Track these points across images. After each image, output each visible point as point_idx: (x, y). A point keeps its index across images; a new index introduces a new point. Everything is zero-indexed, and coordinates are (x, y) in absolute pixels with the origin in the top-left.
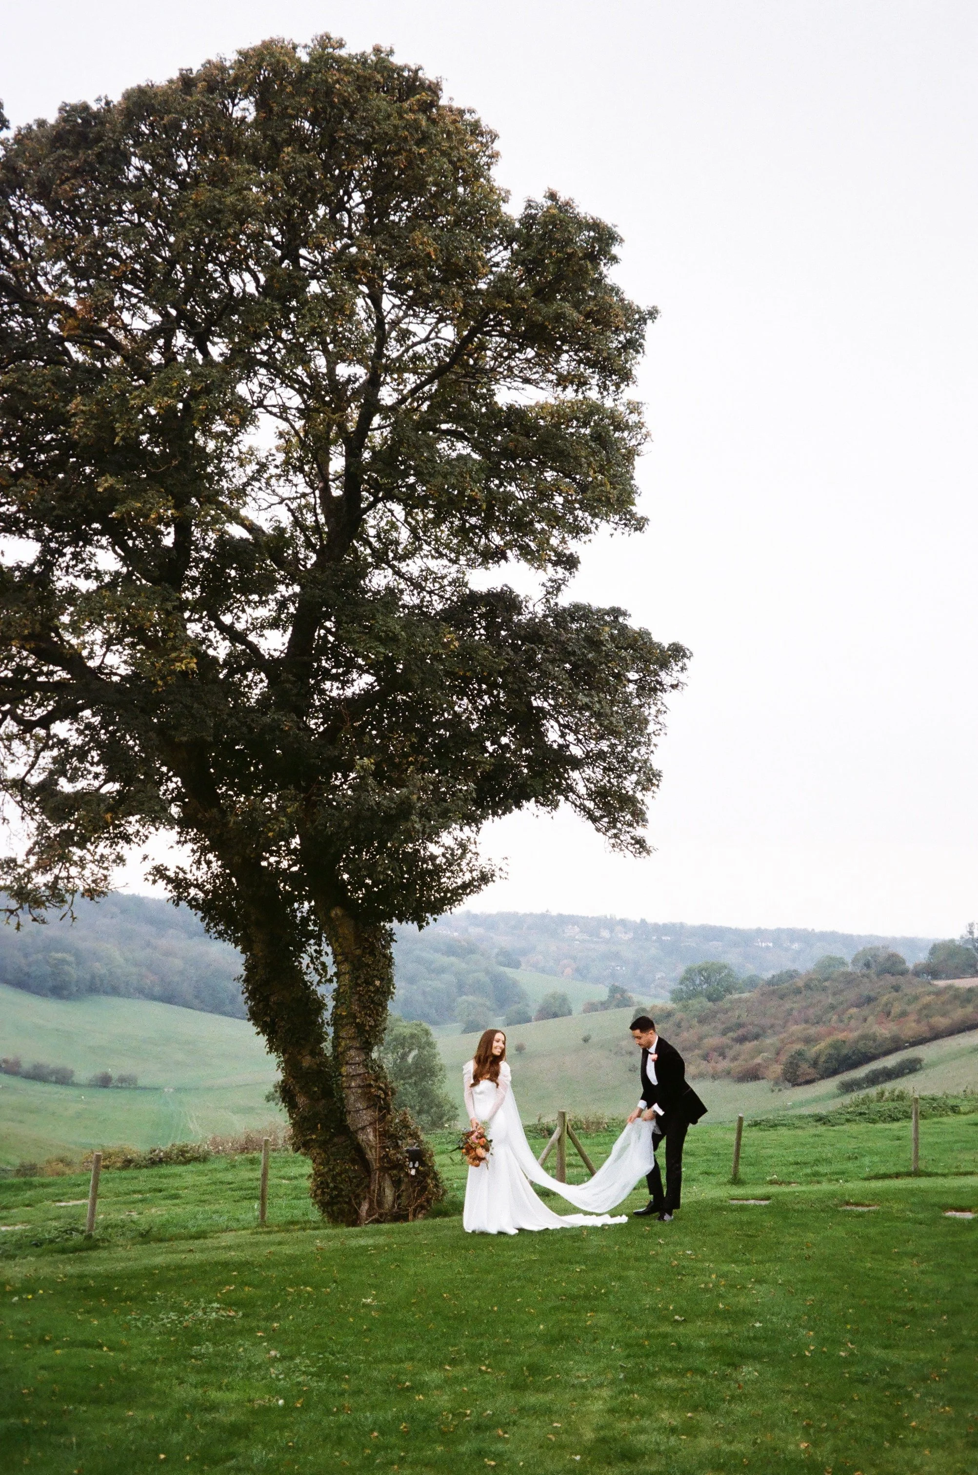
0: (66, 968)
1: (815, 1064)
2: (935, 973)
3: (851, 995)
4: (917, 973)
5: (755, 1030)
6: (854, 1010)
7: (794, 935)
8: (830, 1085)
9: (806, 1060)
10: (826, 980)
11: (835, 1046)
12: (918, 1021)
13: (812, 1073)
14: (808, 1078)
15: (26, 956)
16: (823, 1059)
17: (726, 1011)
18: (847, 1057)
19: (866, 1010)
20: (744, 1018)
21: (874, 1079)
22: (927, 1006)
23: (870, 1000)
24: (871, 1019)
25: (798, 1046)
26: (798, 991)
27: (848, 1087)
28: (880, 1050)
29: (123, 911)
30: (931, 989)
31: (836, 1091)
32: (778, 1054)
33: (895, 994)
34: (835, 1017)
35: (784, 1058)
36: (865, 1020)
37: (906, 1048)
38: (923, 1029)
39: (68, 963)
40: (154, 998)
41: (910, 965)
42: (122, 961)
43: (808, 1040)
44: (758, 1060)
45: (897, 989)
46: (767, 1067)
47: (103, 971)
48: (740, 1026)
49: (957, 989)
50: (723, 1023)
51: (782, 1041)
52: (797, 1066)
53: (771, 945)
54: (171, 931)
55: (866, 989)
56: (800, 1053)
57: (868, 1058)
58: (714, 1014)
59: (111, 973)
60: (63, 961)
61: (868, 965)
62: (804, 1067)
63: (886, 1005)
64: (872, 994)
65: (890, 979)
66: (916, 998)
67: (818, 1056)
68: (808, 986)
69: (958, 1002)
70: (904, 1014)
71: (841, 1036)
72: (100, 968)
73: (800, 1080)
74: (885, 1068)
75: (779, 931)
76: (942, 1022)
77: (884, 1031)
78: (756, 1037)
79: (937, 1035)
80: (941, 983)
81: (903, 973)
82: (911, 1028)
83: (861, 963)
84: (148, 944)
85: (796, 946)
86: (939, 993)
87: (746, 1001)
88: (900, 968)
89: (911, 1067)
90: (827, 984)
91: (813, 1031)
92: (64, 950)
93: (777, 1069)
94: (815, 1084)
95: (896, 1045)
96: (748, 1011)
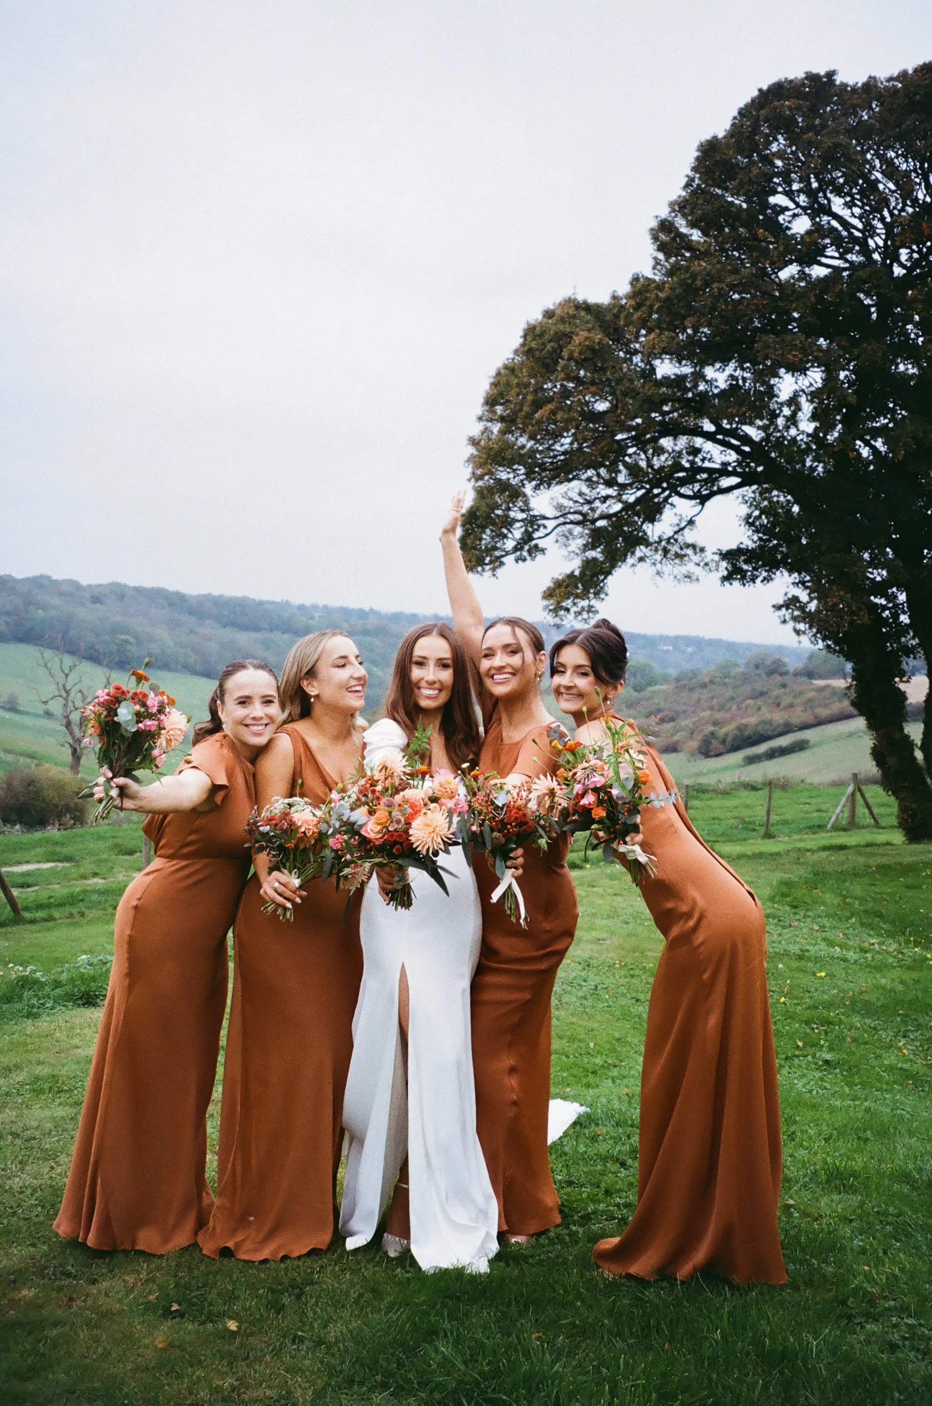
0: (129, 647)
1: (723, 742)
2: (810, 675)
3: (747, 689)
4: (796, 674)
5: (671, 714)
6: (750, 701)
7: (689, 641)
8: (737, 757)
9: (716, 738)
10: (725, 678)
11: (740, 729)
12: (805, 711)
13: (722, 748)
14: (718, 752)
15: (97, 635)
16: (730, 738)
17: (648, 699)
18: (749, 737)
19: (759, 702)
20: (662, 705)
21: (771, 755)
22: (810, 700)
23: (762, 694)
24: (763, 708)
25: (711, 728)
26: (704, 686)
27: (752, 760)
28: (776, 732)
29: (171, 604)
30: (813, 687)
31: (742, 763)
32: (692, 733)
33: (782, 690)
34: (735, 707)
35: (699, 737)
36: (759, 709)
37: (795, 731)
38: (807, 717)
39: (130, 643)
40: (194, 672)
41: (791, 669)
42: (172, 644)
43: (716, 723)
44: (676, 738)
45: (784, 686)
46: (684, 743)
47: (158, 651)
48: (659, 711)
49: (834, 688)
50: (646, 708)
51: (694, 723)
52: (711, 743)
53: (671, 648)
54: (208, 622)
55: (759, 686)
56: (713, 734)
57: (764, 738)
58: (639, 701)
59: (163, 651)
60: (127, 641)
61: (757, 667)
62: (715, 743)
63: (776, 698)
64: (765, 689)
65: (778, 679)
66: (801, 693)
67: (726, 735)
68: (711, 682)
69: (836, 698)
70: (791, 706)
71: (744, 721)
72: (155, 648)
73: (712, 753)
74: (780, 747)
75: (677, 638)
76: (824, 713)
77: (779, 717)
78: (672, 719)
79: (820, 722)
80: (821, 683)
81: (786, 673)
82: (799, 716)
83: (752, 665)
84: (191, 631)
85: (690, 650)
86: (821, 690)
87: (664, 691)
88: (783, 669)
89: (800, 747)
90: (727, 680)
91: (719, 716)
92: (127, 633)
93: (694, 744)
94: (722, 757)
95: (788, 729)
96: (665, 700)
